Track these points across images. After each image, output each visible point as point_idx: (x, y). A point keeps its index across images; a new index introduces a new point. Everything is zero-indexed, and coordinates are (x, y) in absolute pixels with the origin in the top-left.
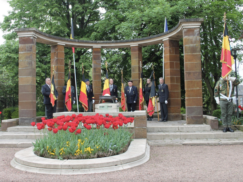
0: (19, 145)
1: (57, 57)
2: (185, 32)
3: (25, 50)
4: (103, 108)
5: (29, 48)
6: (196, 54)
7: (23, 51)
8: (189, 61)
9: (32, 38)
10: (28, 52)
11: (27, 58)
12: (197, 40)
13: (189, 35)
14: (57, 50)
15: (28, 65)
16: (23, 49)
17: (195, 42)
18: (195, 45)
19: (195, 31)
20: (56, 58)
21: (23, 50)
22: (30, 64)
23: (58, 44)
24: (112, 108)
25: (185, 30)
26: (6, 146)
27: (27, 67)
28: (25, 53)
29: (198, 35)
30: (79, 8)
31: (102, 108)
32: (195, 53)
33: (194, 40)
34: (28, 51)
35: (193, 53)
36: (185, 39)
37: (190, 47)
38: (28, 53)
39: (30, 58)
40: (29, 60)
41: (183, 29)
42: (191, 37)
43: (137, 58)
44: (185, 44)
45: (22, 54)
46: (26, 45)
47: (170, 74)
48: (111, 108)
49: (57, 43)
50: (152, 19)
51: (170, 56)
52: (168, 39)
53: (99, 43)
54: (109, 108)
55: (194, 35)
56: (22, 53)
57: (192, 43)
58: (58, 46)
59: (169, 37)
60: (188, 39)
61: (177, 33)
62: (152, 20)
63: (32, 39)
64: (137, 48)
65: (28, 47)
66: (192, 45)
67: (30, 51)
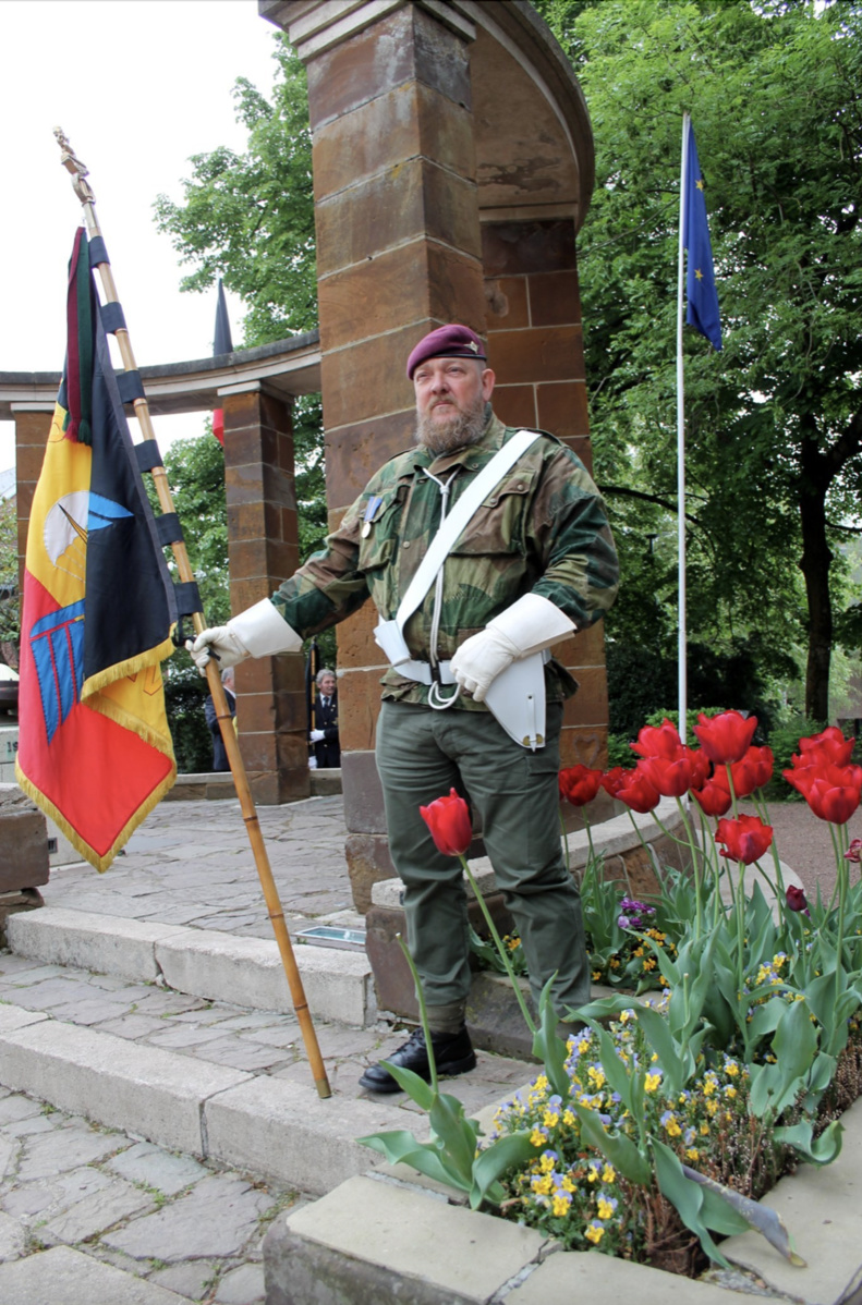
6: (390, 249)
8: (349, 328)
12: (394, 123)
13: (340, 107)
17: (385, 147)
18: (382, 171)
19: (383, 42)
25: (317, 71)
29: (401, 73)
32: (382, 247)
33: (373, 131)
35: (369, 250)
36: (318, 153)
37: (346, 205)
42: (355, 117)
55: (375, 89)
57: (361, 163)
60: (339, 143)
66: (360, 183)
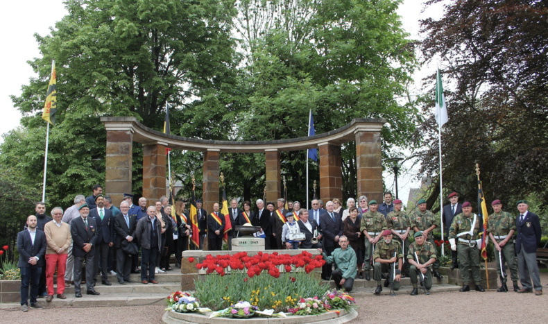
0: (130, 301)
1: (156, 163)
2: (361, 137)
3: (118, 152)
4: (245, 245)
5: (124, 148)
6: (375, 167)
7: (113, 153)
8: (367, 177)
9: (128, 133)
10: (123, 155)
11: (120, 164)
13: (366, 141)
14: (156, 152)
15: (122, 176)
16: (113, 149)
17: (375, 151)
18: (374, 155)
19: (375, 135)
20: (153, 164)
21: (113, 151)
22: (125, 174)
23: (159, 143)
24: (258, 244)
25: (361, 133)
26: (108, 304)
27: (120, 179)
28: (117, 157)
29: (378, 141)
30: (161, 83)
31: (242, 244)
33: (373, 148)
34: (122, 153)
35: (372, 166)
36: (361, 147)
37: (367, 158)
38: (121, 157)
39: (125, 164)
40: (123, 168)
41: (357, 133)
42: (369, 144)
43: (275, 169)
44: (361, 154)
45: (111, 157)
46: (119, 143)
47: (329, 195)
48: (256, 244)
49: (157, 141)
50: (288, 110)
51: (330, 168)
52: (327, 143)
53: (217, 144)
54: (254, 244)
55: (373, 142)
56: (111, 155)
57: (370, 152)
58: (158, 146)
59: (329, 141)
60: (366, 147)
61: (345, 136)
62: (289, 112)
63: (129, 135)
64: (275, 155)
65: (122, 147)
66: (370, 155)
67: (126, 153)
